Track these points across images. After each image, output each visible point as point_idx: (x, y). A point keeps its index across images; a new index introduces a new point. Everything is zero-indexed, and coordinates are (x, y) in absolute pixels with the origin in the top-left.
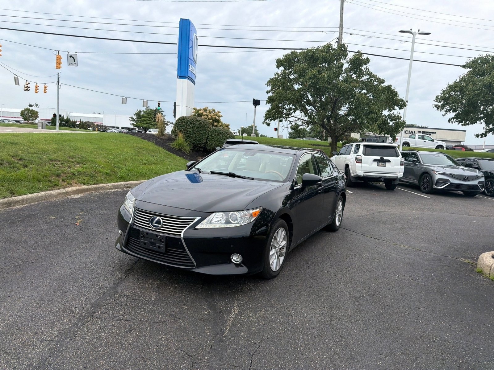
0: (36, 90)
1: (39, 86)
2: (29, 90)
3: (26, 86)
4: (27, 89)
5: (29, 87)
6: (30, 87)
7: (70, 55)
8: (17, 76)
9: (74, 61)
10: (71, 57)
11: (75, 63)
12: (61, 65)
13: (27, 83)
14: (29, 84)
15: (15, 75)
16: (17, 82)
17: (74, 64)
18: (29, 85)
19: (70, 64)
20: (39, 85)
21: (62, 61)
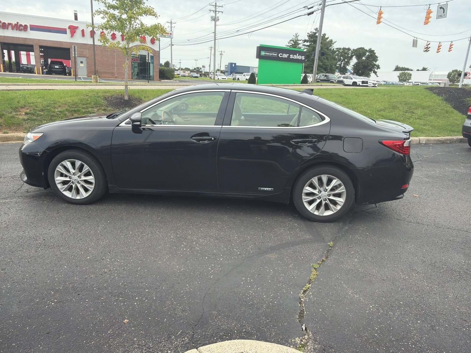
0: (438, 50)
1: (441, 46)
2: (429, 50)
3: (426, 47)
4: (427, 49)
5: (428, 47)
6: (430, 48)
7: (440, 6)
8: (416, 38)
9: (444, 13)
10: (441, 8)
11: (444, 14)
12: (430, 20)
13: (428, 44)
14: (429, 44)
15: (415, 37)
16: (415, 44)
17: (443, 16)
18: (429, 46)
19: (439, 17)
20: (442, 44)
21: (431, 15)
